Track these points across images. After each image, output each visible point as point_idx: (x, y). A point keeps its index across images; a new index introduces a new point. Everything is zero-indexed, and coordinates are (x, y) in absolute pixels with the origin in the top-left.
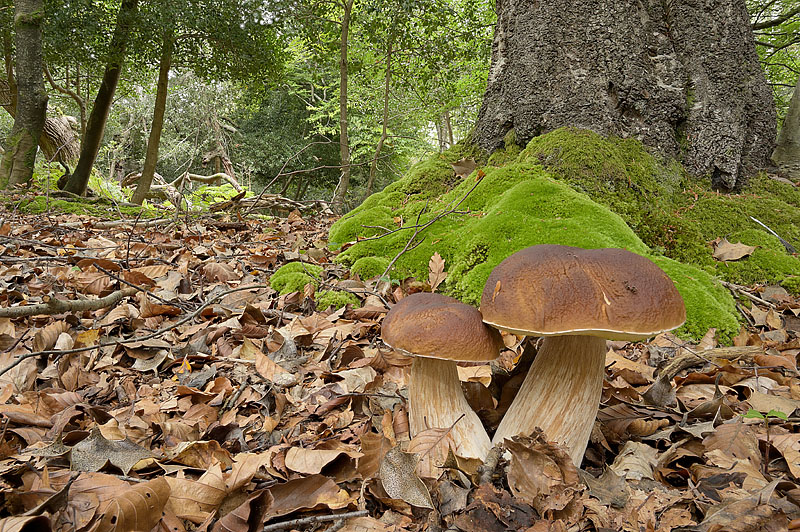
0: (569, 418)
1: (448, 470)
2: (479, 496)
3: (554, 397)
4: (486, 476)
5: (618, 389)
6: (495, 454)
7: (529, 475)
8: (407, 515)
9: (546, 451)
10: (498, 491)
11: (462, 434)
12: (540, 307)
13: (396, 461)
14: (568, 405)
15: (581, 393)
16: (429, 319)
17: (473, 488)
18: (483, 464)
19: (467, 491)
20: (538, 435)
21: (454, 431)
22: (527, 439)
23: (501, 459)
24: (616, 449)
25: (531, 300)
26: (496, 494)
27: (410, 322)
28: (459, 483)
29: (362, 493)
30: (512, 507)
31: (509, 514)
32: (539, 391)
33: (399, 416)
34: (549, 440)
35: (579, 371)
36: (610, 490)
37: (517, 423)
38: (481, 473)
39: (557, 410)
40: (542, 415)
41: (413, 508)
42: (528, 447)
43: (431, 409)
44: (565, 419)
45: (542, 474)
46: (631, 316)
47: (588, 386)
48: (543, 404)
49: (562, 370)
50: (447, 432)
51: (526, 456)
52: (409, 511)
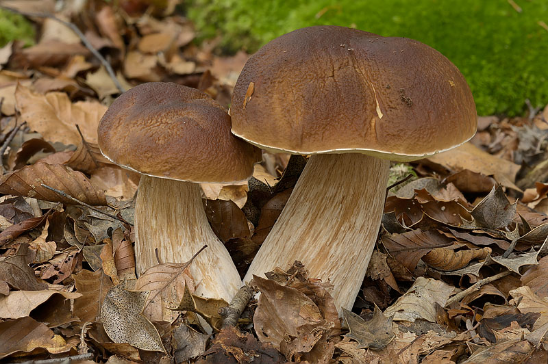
0: (336, 250)
1: (184, 312)
2: (219, 341)
3: (320, 225)
4: (230, 319)
5: (442, 203)
6: (244, 295)
7: (283, 317)
8: (134, 361)
9: (305, 289)
10: (242, 336)
11: (204, 270)
12: (298, 120)
13: (120, 301)
14: (336, 234)
15: (353, 219)
16: (162, 126)
17: (214, 333)
18: (228, 305)
19: (207, 337)
20: (297, 270)
21: (194, 266)
22: (284, 275)
23: (251, 300)
24: (405, 285)
25: (289, 111)
26: (240, 339)
27: (137, 131)
28: (197, 328)
29: (82, 338)
30: (257, 352)
31: (252, 359)
32: (303, 217)
33: (122, 247)
34: (311, 276)
35: (351, 192)
36: (373, 332)
37: (274, 256)
38: (224, 316)
39: (322, 241)
40: (305, 246)
41: (142, 352)
42: (283, 285)
43: (164, 239)
44: (332, 251)
45: (298, 316)
46: (402, 134)
47: (362, 212)
48: (306, 233)
49: (331, 191)
50: (184, 268)
51: (279, 295)
52: (136, 356)
